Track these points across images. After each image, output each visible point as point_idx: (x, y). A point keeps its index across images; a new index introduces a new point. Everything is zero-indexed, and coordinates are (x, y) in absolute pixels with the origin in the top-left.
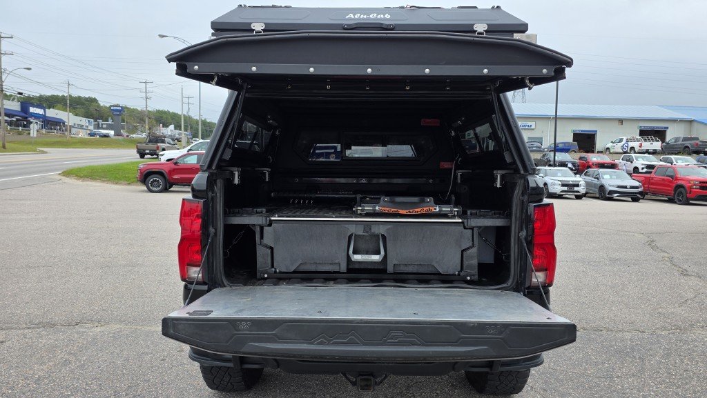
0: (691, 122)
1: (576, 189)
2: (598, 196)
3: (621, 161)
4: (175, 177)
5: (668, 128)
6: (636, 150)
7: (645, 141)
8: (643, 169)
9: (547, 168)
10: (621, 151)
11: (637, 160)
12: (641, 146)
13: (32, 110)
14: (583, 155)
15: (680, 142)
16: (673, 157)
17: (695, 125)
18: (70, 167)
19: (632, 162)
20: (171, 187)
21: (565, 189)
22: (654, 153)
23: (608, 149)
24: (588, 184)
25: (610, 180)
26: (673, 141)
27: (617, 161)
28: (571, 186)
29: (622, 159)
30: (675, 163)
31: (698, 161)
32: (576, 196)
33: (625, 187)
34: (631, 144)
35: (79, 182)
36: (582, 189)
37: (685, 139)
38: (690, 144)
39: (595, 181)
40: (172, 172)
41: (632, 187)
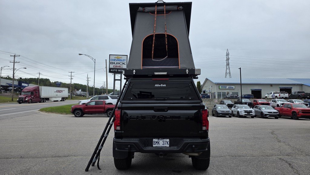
0: (302, 85)
1: (251, 113)
2: (260, 116)
3: (271, 102)
4: (86, 111)
5: (292, 88)
6: (278, 97)
7: (282, 93)
8: (281, 105)
9: (238, 105)
10: (271, 97)
11: (278, 101)
12: (280, 96)
13: (23, 84)
14: (255, 99)
15: (296, 94)
16: (293, 100)
17: (304, 86)
18: (43, 107)
19: (276, 102)
20: (84, 115)
21: (246, 113)
22: (286, 98)
23: (266, 97)
24: (256, 111)
25: (265, 110)
26: (294, 93)
27: (270, 102)
28: (249, 112)
29: (272, 101)
30: (294, 102)
31: (305, 102)
32: (251, 116)
33: (271, 113)
34: (276, 95)
35: (47, 114)
36: (253, 114)
37: (299, 92)
38: (301, 94)
39: (259, 110)
40: (85, 108)
41: (274, 113)
